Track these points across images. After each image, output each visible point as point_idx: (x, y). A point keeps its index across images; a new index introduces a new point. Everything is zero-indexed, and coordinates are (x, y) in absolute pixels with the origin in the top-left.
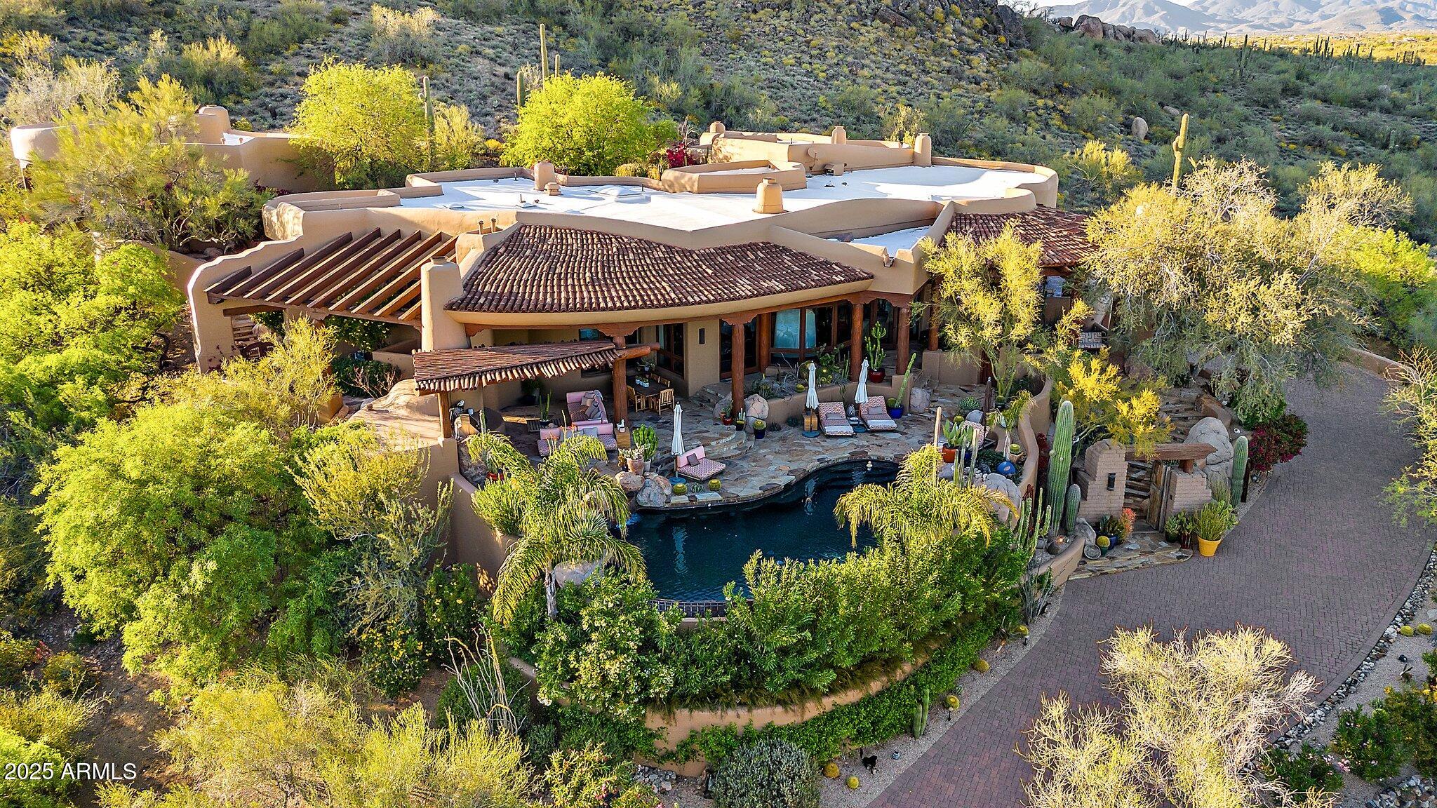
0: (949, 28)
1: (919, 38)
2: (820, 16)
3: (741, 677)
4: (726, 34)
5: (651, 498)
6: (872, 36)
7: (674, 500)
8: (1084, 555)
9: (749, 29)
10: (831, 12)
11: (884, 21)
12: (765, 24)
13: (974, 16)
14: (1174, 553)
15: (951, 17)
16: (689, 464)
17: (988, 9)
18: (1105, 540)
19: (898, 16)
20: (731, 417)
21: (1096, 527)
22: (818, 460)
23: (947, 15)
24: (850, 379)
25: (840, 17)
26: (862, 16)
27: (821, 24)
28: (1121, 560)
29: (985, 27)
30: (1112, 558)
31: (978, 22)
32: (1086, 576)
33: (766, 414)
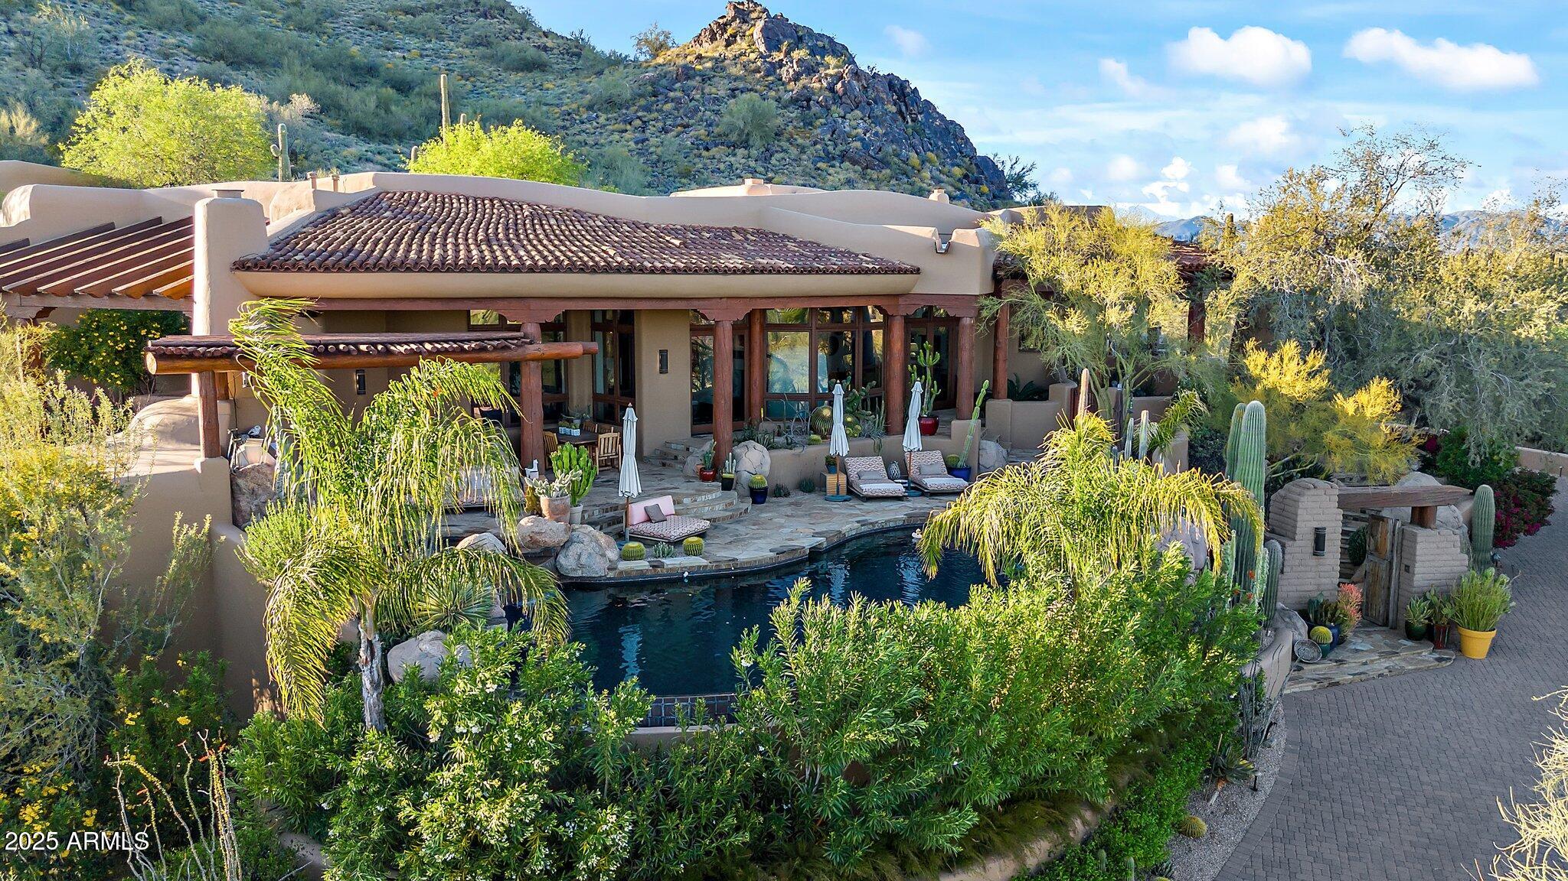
0: (927, 174)
1: (893, 182)
2: (782, 155)
3: (771, 837)
4: (674, 170)
5: (583, 560)
6: (842, 177)
7: (623, 565)
8: (1294, 658)
9: (700, 166)
10: (794, 152)
11: (854, 162)
12: (719, 161)
13: (953, 165)
14: (1426, 654)
15: (928, 164)
16: (649, 520)
17: (967, 160)
18: (1325, 632)
19: (869, 158)
20: (713, 472)
21: (1304, 614)
22: (858, 522)
23: (923, 162)
24: (888, 431)
25: (804, 157)
26: (829, 158)
27: (783, 162)
28: (1353, 665)
29: (966, 176)
30: (1341, 662)
31: (957, 172)
32: (1308, 687)
33: (767, 468)
